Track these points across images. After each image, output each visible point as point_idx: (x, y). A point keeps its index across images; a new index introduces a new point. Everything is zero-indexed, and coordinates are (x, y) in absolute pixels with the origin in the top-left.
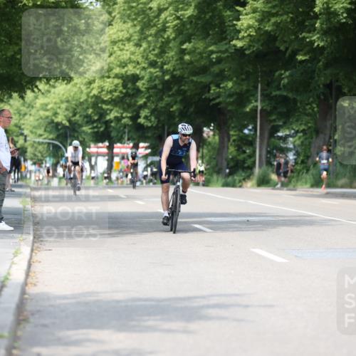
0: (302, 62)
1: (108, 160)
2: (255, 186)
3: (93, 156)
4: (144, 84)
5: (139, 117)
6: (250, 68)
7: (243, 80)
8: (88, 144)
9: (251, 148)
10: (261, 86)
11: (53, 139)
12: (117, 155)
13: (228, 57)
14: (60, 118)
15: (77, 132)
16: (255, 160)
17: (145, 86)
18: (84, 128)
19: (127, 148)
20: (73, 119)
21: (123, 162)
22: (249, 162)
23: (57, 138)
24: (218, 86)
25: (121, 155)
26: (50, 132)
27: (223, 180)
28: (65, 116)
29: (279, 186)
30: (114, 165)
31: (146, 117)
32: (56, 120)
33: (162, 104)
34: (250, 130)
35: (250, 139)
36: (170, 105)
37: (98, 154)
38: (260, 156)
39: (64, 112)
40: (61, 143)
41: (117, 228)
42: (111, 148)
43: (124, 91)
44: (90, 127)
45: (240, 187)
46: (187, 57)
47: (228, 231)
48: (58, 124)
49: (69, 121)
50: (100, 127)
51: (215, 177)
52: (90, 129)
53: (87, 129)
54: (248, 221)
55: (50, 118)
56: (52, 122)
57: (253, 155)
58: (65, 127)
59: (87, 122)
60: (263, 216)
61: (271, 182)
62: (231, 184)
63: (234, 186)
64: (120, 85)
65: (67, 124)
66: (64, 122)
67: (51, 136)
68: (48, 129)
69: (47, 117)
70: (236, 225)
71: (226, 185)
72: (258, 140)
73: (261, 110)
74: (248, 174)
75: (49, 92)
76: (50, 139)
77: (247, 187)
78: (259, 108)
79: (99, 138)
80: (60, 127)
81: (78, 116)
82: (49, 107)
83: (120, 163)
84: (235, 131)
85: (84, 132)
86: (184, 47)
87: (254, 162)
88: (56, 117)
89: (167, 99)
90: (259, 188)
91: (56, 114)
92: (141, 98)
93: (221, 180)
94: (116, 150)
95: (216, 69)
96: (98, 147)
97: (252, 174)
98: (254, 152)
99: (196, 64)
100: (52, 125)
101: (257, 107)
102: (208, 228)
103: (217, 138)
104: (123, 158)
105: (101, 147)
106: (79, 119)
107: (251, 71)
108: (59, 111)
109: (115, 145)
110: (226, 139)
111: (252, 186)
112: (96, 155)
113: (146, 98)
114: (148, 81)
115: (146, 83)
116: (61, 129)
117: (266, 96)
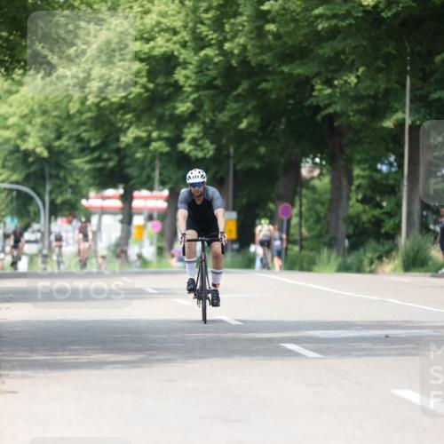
1: (122, 222)
2: (400, 270)
3: (95, 213)
4: (187, 77)
5: (182, 140)
7: (380, 70)
8: (84, 192)
9: (393, 200)
10: (411, 80)
11: (17, 183)
12: (140, 212)
13: (350, 25)
14: (33, 143)
15: (64, 168)
16: (400, 222)
17: (190, 82)
18: (76, 161)
19: (157, 198)
20: (57, 144)
21: (150, 225)
22: (388, 226)
23: (26, 180)
24: (329, 83)
25: (146, 213)
26: (13, 170)
27: (340, 259)
28: (42, 139)
30: (134, 230)
31: (194, 141)
32: (23, 147)
33: (223, 117)
34: (391, 165)
35: (391, 182)
36: (237, 118)
37: (104, 211)
38: (409, 214)
39: (39, 131)
40: (34, 189)
41: (139, 350)
42: (127, 198)
43: (151, 86)
44: (88, 158)
45: (371, 272)
46: (271, 27)
48: (27, 154)
49: (49, 148)
50: (109, 160)
51: (325, 252)
52: (88, 162)
53: (80, 162)
54: (387, 336)
55: (12, 142)
56: (17, 149)
57: (395, 213)
58: (39, 159)
59: (82, 150)
60: (415, 328)
61: (430, 263)
62: (355, 267)
63: (359, 270)
64: (144, 73)
65: (45, 154)
66: (39, 150)
67: (15, 177)
68: (9, 164)
69: (7, 141)
70: (365, 345)
71: (345, 268)
72: (405, 183)
73: (410, 127)
74: (387, 247)
75: (10, 92)
76: (12, 183)
77: (384, 272)
78: (408, 122)
79: (105, 179)
80: (31, 160)
81: (65, 138)
82: (11, 121)
83: (144, 227)
84: (364, 170)
85: (76, 168)
86: (266, 7)
87: (398, 226)
88: (24, 141)
89: (233, 107)
90: (407, 274)
91: (23, 135)
92: (183, 101)
93: (336, 260)
94: (136, 203)
95: (326, 50)
96: (104, 198)
97: (394, 248)
98: (399, 205)
99: (286, 39)
100: (16, 155)
101: (404, 120)
102: (312, 350)
103: (327, 180)
104: (150, 218)
105: (109, 198)
106: (66, 144)
107: (394, 52)
108: (29, 128)
109: (136, 193)
110: (345, 182)
111: (394, 271)
112: (99, 211)
113: (194, 102)
114: (196, 73)
115: (193, 77)
116: (33, 163)
117: (420, 100)
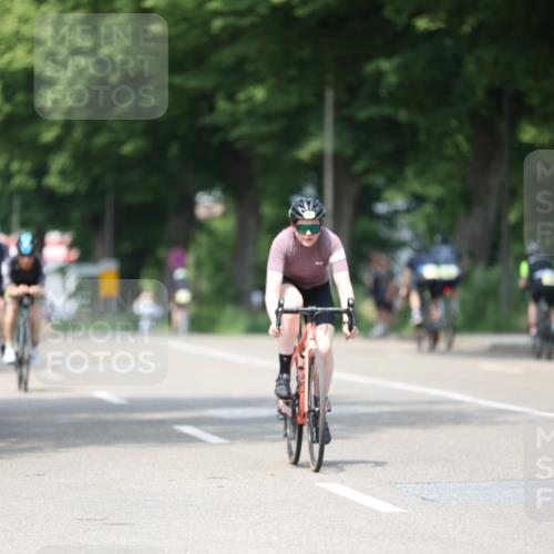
0: (429, 34)
6: (306, 52)
13: (253, 26)
24: (231, 97)
29: (379, 329)
47: (263, 439)
71: (255, 329)
93: (244, 320)
